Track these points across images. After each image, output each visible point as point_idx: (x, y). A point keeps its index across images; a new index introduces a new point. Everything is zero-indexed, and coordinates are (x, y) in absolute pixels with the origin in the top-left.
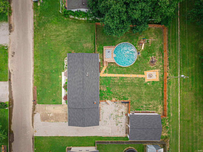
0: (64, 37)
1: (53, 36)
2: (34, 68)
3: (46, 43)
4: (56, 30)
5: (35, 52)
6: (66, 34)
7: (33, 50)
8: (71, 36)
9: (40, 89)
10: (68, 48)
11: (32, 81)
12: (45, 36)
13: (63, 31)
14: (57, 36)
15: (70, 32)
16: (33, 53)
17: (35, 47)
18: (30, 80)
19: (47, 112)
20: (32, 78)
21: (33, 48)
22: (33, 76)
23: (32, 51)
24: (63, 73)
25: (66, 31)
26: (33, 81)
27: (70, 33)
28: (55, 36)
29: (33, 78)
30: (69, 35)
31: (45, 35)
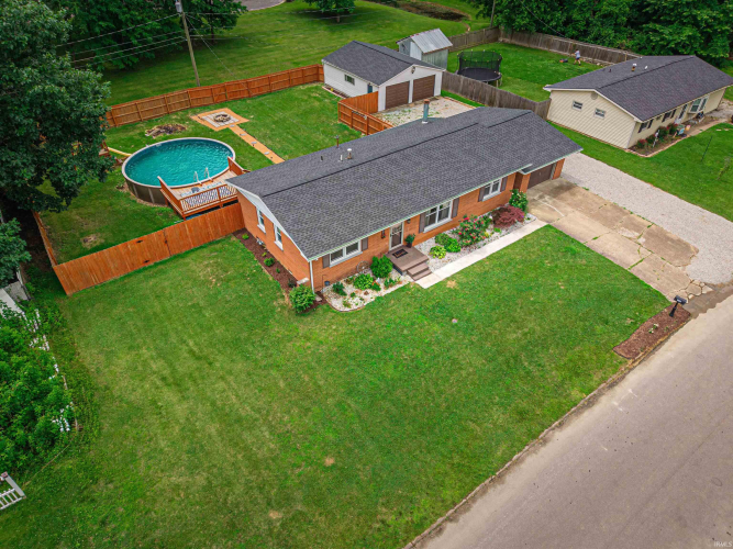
0: (221, 385)
1: (246, 449)
2: (544, 427)
3: (329, 461)
4: (192, 452)
5: (447, 494)
6: (189, 384)
7: (449, 527)
8: (191, 352)
9: (599, 328)
10: (276, 330)
11: (618, 389)
12: (285, 500)
13: (180, 410)
14: (239, 420)
15: (166, 372)
16: (467, 507)
17: (416, 517)
18: (624, 403)
19: (642, 250)
20: (604, 400)
21: (440, 530)
22: (590, 403)
23: (462, 518)
24: (426, 283)
25: (169, 395)
26: (612, 386)
27: (174, 371)
28: (246, 435)
29: (601, 394)
30: (186, 365)
31: (274, 515)
